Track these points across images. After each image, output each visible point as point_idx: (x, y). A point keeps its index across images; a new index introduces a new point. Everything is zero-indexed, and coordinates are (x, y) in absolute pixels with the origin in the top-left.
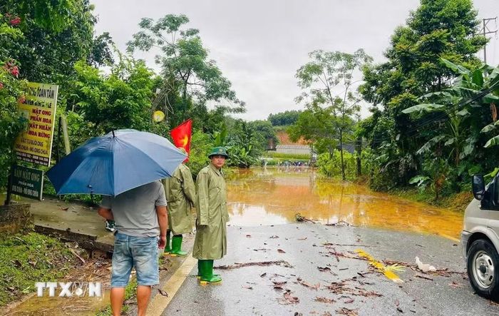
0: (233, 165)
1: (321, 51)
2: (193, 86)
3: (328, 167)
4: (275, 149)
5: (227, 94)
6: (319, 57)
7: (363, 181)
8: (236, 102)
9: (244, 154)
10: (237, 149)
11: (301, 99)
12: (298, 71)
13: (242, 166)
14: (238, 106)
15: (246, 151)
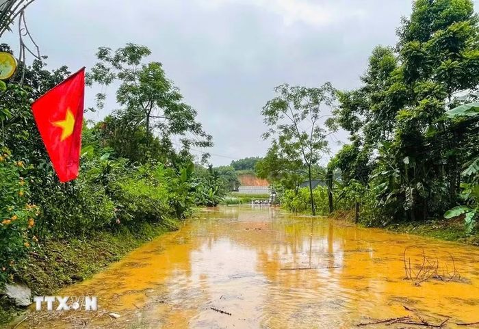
0: (201, 204)
1: (287, 85)
2: (157, 120)
3: (294, 203)
4: (237, 190)
5: (192, 127)
6: (284, 91)
7: (341, 216)
8: (203, 135)
9: (211, 194)
10: (206, 189)
11: (268, 135)
12: (263, 108)
13: (210, 205)
14: (204, 139)
15: (213, 191)
